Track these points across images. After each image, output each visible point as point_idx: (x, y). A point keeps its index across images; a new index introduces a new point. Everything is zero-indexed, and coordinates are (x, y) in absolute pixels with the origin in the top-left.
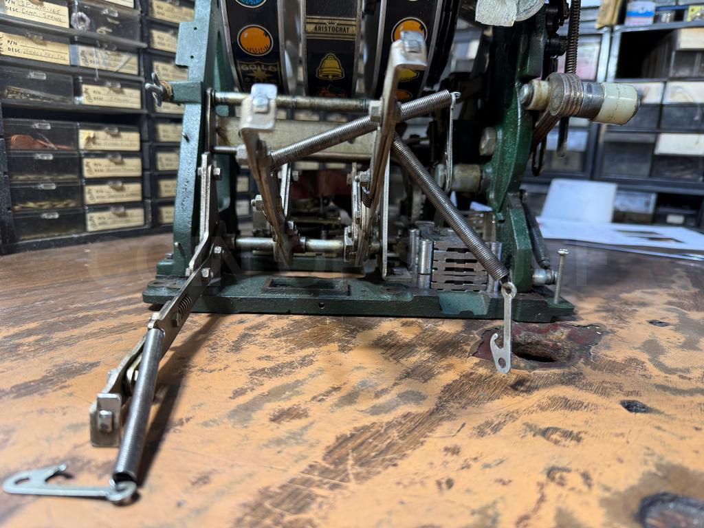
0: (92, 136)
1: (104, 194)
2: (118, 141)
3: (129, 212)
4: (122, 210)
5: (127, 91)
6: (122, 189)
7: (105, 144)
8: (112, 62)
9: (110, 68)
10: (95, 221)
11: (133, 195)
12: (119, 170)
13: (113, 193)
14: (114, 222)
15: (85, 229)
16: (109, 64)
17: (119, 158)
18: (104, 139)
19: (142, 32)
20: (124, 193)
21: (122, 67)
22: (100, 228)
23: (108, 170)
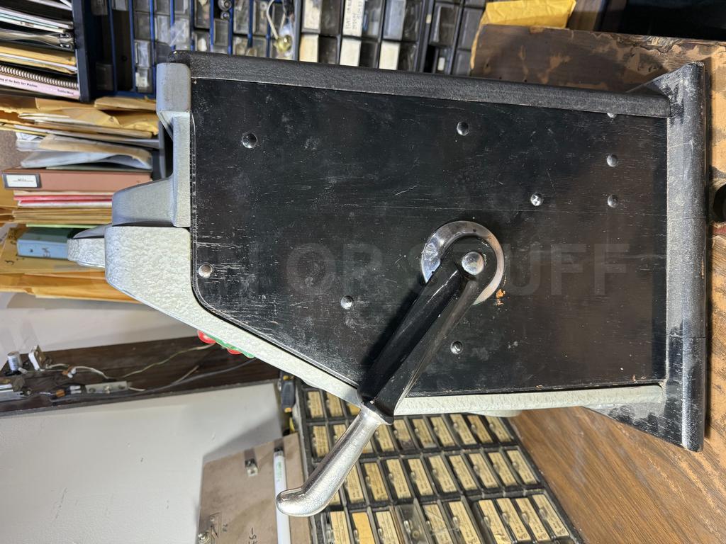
0: (499, 537)
1: (536, 526)
2: (492, 517)
3: (540, 506)
4: (541, 511)
5: (454, 513)
6: (526, 513)
7: (499, 526)
8: (439, 524)
9: (444, 526)
10: (561, 530)
11: (527, 505)
12: (513, 514)
13: (532, 520)
14: (553, 516)
15: (568, 538)
16: (442, 526)
17: (504, 514)
18: (496, 527)
19: (404, 503)
20: (529, 511)
21: (439, 517)
22: (563, 527)
23: (518, 522)
